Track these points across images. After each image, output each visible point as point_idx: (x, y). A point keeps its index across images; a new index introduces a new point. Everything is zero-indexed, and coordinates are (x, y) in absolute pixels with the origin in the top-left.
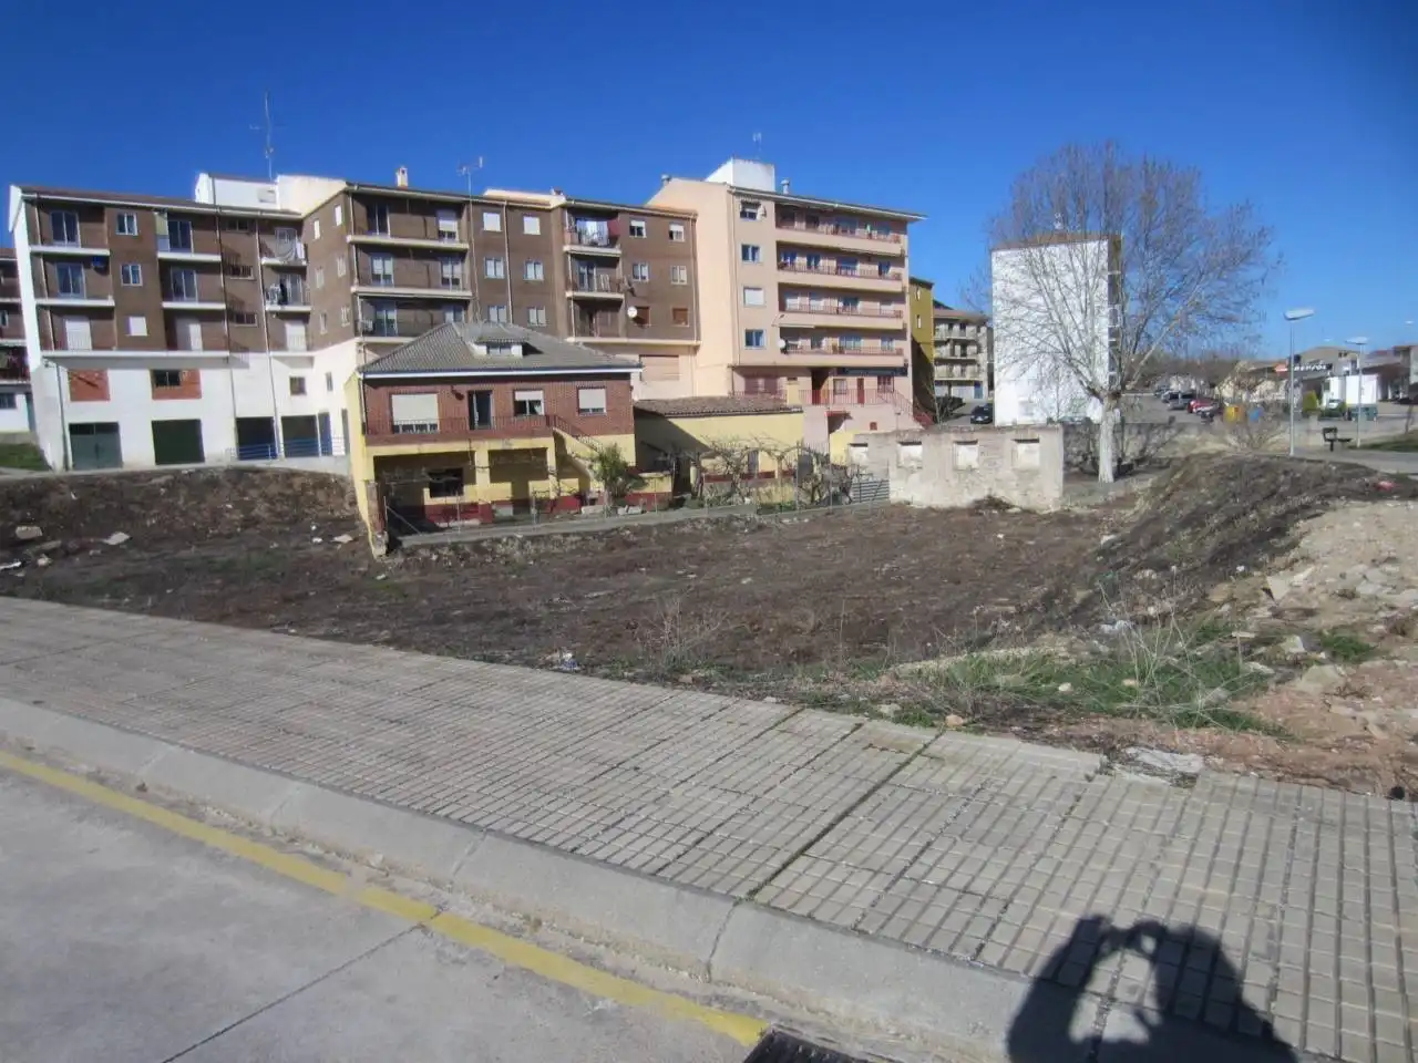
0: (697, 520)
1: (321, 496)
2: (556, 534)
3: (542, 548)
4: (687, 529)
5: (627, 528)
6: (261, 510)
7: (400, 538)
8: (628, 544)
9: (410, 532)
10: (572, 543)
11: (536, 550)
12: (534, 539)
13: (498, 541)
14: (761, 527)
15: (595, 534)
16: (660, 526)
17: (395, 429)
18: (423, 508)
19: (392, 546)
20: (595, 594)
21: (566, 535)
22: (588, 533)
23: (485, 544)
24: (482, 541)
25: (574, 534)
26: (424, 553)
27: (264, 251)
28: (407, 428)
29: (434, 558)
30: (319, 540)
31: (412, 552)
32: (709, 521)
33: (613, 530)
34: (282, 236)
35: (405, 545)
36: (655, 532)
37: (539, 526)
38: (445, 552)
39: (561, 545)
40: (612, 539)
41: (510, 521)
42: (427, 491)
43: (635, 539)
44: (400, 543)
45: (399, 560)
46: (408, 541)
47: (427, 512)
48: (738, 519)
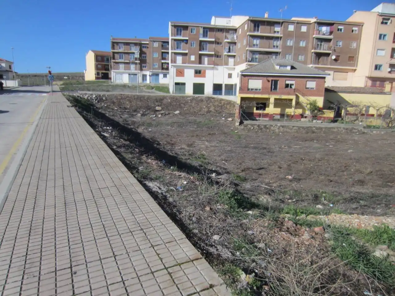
0: (340, 128)
1: (228, 107)
2: (291, 126)
3: (285, 129)
4: (335, 130)
5: (314, 127)
6: (212, 109)
7: (244, 121)
8: (313, 132)
9: (247, 120)
10: (295, 129)
11: (283, 130)
12: (283, 127)
13: (272, 126)
14: (364, 133)
15: (303, 128)
16: (326, 128)
17: (248, 89)
18: (253, 113)
19: (241, 123)
20: (296, 147)
21: (293, 127)
22: (301, 127)
23: (268, 126)
24: (267, 125)
25: (296, 127)
26: (250, 126)
27: (226, 38)
28: (252, 89)
29: (252, 128)
30: (224, 119)
31: (246, 126)
32: (344, 128)
33: (309, 127)
34: (231, 34)
35: (245, 123)
36: (324, 130)
37: (286, 123)
38: (256, 127)
39: (291, 129)
40: (308, 130)
41: (278, 120)
42: (255, 108)
43: (316, 131)
44: (243, 122)
45: (242, 127)
46: (246, 122)
47: (254, 114)
48: (355, 129)
